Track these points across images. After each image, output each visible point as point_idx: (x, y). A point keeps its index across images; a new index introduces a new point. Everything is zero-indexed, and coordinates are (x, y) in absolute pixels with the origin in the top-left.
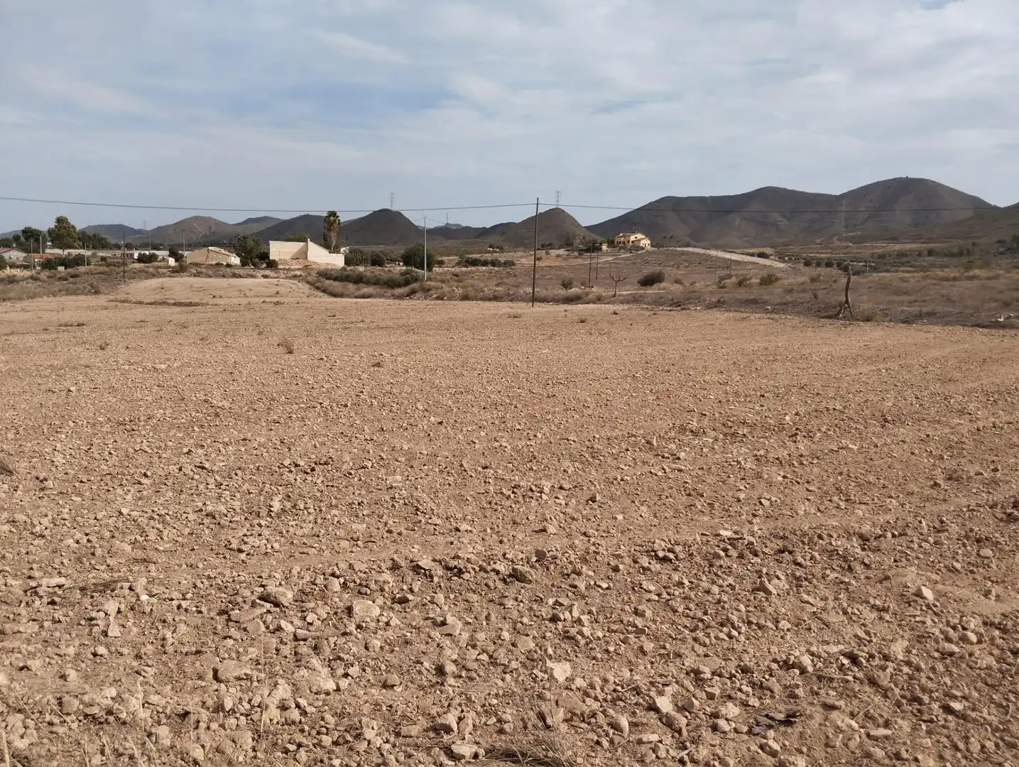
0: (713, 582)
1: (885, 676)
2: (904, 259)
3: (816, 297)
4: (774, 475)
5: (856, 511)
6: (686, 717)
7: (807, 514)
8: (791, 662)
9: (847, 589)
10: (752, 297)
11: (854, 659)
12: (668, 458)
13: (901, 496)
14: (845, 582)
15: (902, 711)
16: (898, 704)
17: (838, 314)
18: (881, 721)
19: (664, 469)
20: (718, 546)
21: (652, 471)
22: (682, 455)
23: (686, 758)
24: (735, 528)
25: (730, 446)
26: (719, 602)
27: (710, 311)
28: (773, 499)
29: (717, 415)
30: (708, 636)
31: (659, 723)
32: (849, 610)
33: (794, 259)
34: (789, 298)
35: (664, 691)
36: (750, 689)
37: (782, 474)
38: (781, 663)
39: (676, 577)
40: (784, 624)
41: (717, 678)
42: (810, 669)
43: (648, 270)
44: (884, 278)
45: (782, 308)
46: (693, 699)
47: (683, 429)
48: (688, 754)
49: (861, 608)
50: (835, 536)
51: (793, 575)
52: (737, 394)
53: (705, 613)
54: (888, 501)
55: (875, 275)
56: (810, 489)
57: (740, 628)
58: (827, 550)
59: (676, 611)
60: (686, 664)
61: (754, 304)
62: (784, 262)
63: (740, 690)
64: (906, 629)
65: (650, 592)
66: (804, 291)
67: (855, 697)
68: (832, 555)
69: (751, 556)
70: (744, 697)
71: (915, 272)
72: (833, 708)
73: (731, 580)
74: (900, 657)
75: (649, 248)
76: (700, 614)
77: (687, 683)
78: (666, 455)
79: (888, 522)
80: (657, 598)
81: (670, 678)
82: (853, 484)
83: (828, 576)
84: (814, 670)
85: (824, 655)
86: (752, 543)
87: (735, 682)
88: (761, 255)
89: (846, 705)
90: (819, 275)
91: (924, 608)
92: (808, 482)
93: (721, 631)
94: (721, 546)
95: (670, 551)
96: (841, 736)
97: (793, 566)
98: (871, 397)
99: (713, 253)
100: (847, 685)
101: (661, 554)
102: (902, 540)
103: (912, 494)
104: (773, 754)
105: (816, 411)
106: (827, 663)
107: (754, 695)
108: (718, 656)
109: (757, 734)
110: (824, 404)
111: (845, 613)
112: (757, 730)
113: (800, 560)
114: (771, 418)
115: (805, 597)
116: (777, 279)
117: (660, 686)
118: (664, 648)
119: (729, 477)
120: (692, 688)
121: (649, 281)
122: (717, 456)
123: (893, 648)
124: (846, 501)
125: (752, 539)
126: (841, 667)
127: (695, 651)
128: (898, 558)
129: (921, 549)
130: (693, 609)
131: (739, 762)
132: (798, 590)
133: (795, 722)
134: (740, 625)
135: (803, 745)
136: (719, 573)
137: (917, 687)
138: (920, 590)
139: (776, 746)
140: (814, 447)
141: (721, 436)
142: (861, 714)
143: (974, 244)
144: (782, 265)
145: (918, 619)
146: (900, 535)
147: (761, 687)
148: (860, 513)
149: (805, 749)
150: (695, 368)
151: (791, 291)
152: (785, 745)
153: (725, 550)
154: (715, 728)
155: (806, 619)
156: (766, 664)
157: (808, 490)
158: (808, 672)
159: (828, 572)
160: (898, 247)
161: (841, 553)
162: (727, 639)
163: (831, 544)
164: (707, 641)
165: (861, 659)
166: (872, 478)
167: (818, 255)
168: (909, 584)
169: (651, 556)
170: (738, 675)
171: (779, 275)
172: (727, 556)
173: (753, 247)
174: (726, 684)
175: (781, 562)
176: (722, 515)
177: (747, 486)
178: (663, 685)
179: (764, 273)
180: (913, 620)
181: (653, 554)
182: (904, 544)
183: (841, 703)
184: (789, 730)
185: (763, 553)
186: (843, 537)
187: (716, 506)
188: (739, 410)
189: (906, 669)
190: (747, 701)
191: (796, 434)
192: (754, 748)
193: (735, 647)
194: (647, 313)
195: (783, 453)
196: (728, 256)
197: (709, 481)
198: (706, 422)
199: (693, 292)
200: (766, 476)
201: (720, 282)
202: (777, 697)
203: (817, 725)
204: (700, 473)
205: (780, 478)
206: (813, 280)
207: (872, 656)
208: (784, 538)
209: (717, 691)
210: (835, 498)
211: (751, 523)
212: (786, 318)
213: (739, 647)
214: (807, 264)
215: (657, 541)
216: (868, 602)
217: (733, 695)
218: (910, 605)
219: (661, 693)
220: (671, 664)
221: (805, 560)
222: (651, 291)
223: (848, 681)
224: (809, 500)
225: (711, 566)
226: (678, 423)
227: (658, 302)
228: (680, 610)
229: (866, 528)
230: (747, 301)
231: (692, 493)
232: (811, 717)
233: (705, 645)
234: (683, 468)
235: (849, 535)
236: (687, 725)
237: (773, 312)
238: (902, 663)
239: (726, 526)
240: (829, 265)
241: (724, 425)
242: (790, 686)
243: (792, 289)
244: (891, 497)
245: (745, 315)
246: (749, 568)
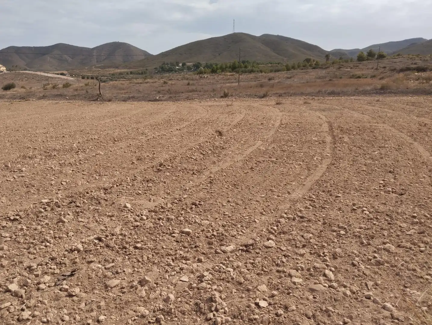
0: (39, 224)
1: (112, 242)
2: (122, 76)
3: (87, 92)
4: (67, 171)
5: (103, 179)
6: (25, 289)
7: (82, 184)
8: (73, 249)
9: (98, 212)
10: (59, 93)
11: (100, 239)
12: (17, 172)
13: (120, 169)
14: (97, 209)
15: (119, 254)
16: (118, 252)
17: (98, 99)
18: (111, 261)
19: (14, 177)
20: (41, 207)
21: (8, 179)
22: (24, 169)
23: (25, 307)
24: (50, 197)
25: (48, 161)
26: (41, 232)
27: (40, 101)
28: (68, 181)
29: (42, 148)
30: (35, 249)
31: (11, 297)
32: (98, 220)
33: (77, 76)
34: (76, 93)
35: (13, 281)
36: (55, 267)
37: (72, 169)
38: (69, 251)
39: (20, 227)
40: (71, 234)
41: (40, 266)
42: (82, 249)
43: (6, 83)
44: (115, 83)
45: (74, 97)
46: (28, 280)
47: (24, 157)
48: (25, 306)
49: (103, 218)
50: (94, 191)
51: (76, 212)
52: (52, 137)
53: (34, 239)
54: (115, 172)
55: (111, 82)
56: (84, 173)
57: (51, 241)
58: (90, 198)
59: (20, 242)
60: (25, 265)
61: (61, 96)
62: (73, 77)
63: (51, 268)
64: (121, 221)
65: (7, 237)
66: (83, 90)
67: (101, 254)
68: (92, 199)
69: (57, 208)
70: (52, 271)
71: (127, 81)
72: (92, 262)
73: (47, 221)
74: (118, 233)
75: (5, 71)
76: (31, 241)
77: (25, 274)
78: (16, 170)
79: (115, 181)
80: (10, 239)
81: (16, 274)
82: (102, 168)
83: (90, 208)
84: (84, 249)
85: (87, 241)
86: (57, 202)
87: (48, 266)
88: (62, 74)
89: (97, 259)
90: (88, 83)
91: (127, 211)
92: (83, 171)
93: (42, 245)
94: (43, 207)
95: (17, 215)
96: (94, 272)
97: (76, 208)
98: (109, 132)
99: (39, 73)
100: (97, 251)
101: (12, 218)
102: (120, 187)
103: (124, 168)
104: (66, 290)
105: (87, 140)
106: (89, 244)
107: (57, 268)
108: (41, 256)
109: (59, 285)
110: (90, 137)
111: (97, 221)
112: (58, 283)
113: (78, 204)
114: (67, 146)
115: (80, 219)
116: (70, 85)
117: (12, 279)
118: (14, 261)
119: (47, 175)
120: (27, 275)
121: (7, 88)
122: (42, 167)
123: (115, 230)
124: (99, 175)
125: (57, 201)
126: (95, 245)
127: (29, 258)
128: (118, 194)
129: (127, 189)
130: (28, 239)
131: (50, 300)
132: (77, 218)
133: (75, 274)
134: (51, 240)
135: (79, 282)
136: (42, 219)
137: (124, 243)
138: (125, 205)
139: (67, 287)
140: (86, 156)
141: (44, 157)
142: (103, 260)
143: (146, 70)
144: (72, 79)
145: (125, 216)
146: (120, 185)
147: (61, 264)
148: (105, 179)
149: (80, 283)
150: (32, 128)
151: (77, 90)
152: (71, 285)
153: (45, 208)
154: (38, 289)
155: (80, 229)
156: (62, 253)
157: (83, 174)
158: (81, 251)
159: (90, 207)
160: (119, 71)
161: (95, 197)
162: (45, 248)
163: (91, 195)
164: (35, 252)
165: (103, 238)
166: (109, 165)
167: (87, 74)
168: (121, 204)
169: (8, 220)
170: (49, 262)
171: (71, 83)
172: (46, 211)
173: (58, 70)
174: (44, 268)
175: (70, 208)
176: (44, 193)
177: (56, 178)
178: (13, 278)
179: (65, 82)
180: (123, 217)
181: (8, 219)
182: (121, 188)
183: (95, 259)
184: (73, 278)
185: (62, 205)
186: (97, 191)
187: (41, 190)
188: (52, 144)
189: (120, 237)
190: (54, 272)
191: (78, 151)
192: (57, 291)
193: (48, 250)
194: (8, 103)
195: (72, 161)
196: (46, 75)
197: (37, 179)
198: (36, 152)
199: (31, 92)
200: (64, 172)
201: (44, 87)
202: (68, 266)
203: (84, 272)
204: (33, 176)
205: (71, 172)
206: (86, 85)
207: (107, 236)
208: (72, 197)
209: (40, 273)
210: (95, 175)
211: (57, 193)
212: (76, 102)
213: (50, 250)
214: (83, 78)
215: (10, 212)
216: (106, 215)
217: (47, 271)
218: (122, 212)
219: (12, 282)
220: (17, 268)
221: (81, 204)
222: (8, 92)
223: (98, 249)
224: (83, 178)
225: (38, 217)
226: (22, 154)
227: (13, 97)
228: (22, 241)
229: (106, 185)
230: (57, 95)
231: (29, 186)
232: (82, 269)
233: (34, 254)
234: (24, 175)
235: (99, 189)
236: (25, 292)
237: (70, 99)
238: (119, 235)
239: (46, 197)
240: (92, 78)
241: (45, 152)
242: (73, 259)
243: (77, 89)
244: (117, 171)
245: (57, 102)
246: (56, 213)
